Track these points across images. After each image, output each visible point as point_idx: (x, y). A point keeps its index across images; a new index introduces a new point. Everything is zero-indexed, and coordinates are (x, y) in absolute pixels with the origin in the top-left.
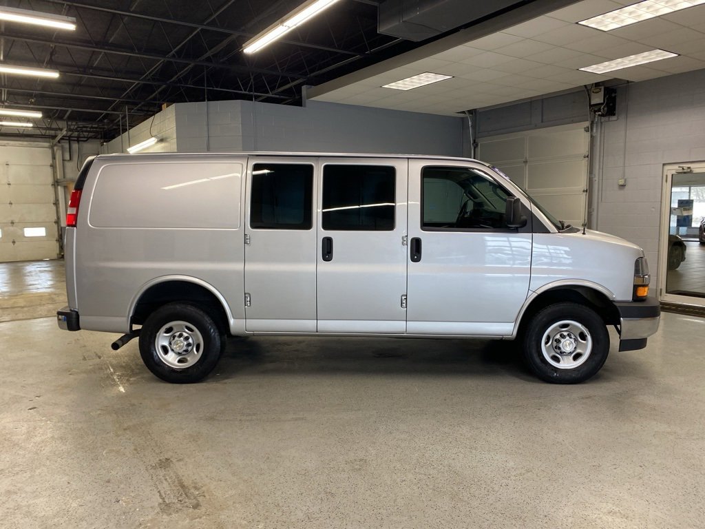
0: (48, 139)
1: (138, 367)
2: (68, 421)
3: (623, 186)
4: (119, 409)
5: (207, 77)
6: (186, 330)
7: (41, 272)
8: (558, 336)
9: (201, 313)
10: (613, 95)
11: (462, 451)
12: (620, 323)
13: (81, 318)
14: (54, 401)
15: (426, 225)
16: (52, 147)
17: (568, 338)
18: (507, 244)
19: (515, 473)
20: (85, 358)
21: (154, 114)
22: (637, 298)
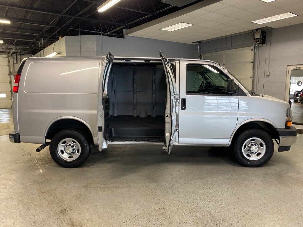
0: (6, 54)
1: (49, 160)
2: (14, 188)
3: (268, 76)
4: (40, 181)
5: (80, 25)
6: (72, 142)
7: (3, 113)
8: (250, 145)
9: (80, 134)
10: (265, 34)
11: (212, 203)
12: (279, 139)
13: (21, 137)
14: (8, 178)
15: (188, 92)
16: (8, 57)
17: (255, 146)
18: (228, 101)
19: (240, 216)
20: (23, 155)
21: (55, 41)
22: (287, 127)
